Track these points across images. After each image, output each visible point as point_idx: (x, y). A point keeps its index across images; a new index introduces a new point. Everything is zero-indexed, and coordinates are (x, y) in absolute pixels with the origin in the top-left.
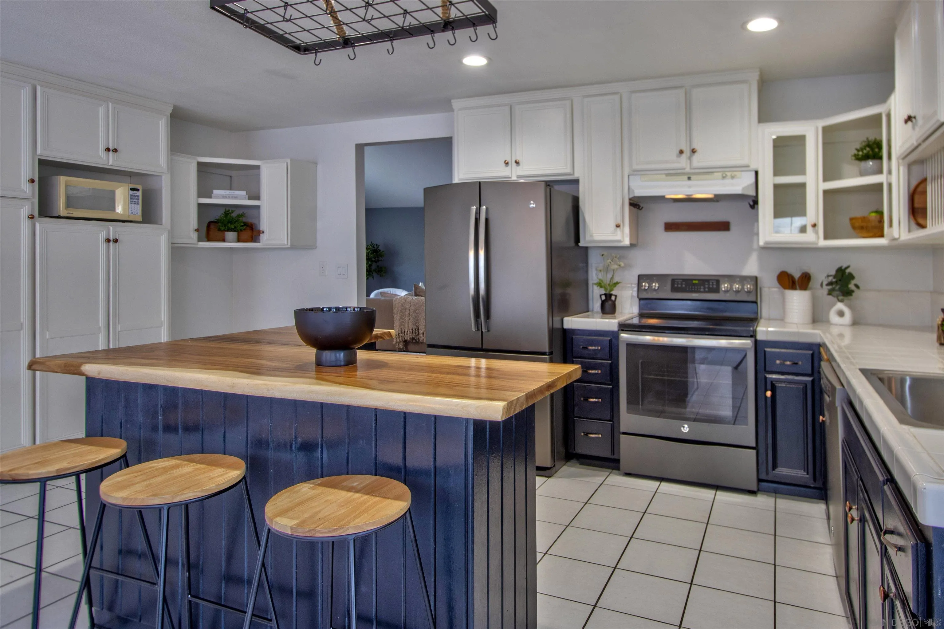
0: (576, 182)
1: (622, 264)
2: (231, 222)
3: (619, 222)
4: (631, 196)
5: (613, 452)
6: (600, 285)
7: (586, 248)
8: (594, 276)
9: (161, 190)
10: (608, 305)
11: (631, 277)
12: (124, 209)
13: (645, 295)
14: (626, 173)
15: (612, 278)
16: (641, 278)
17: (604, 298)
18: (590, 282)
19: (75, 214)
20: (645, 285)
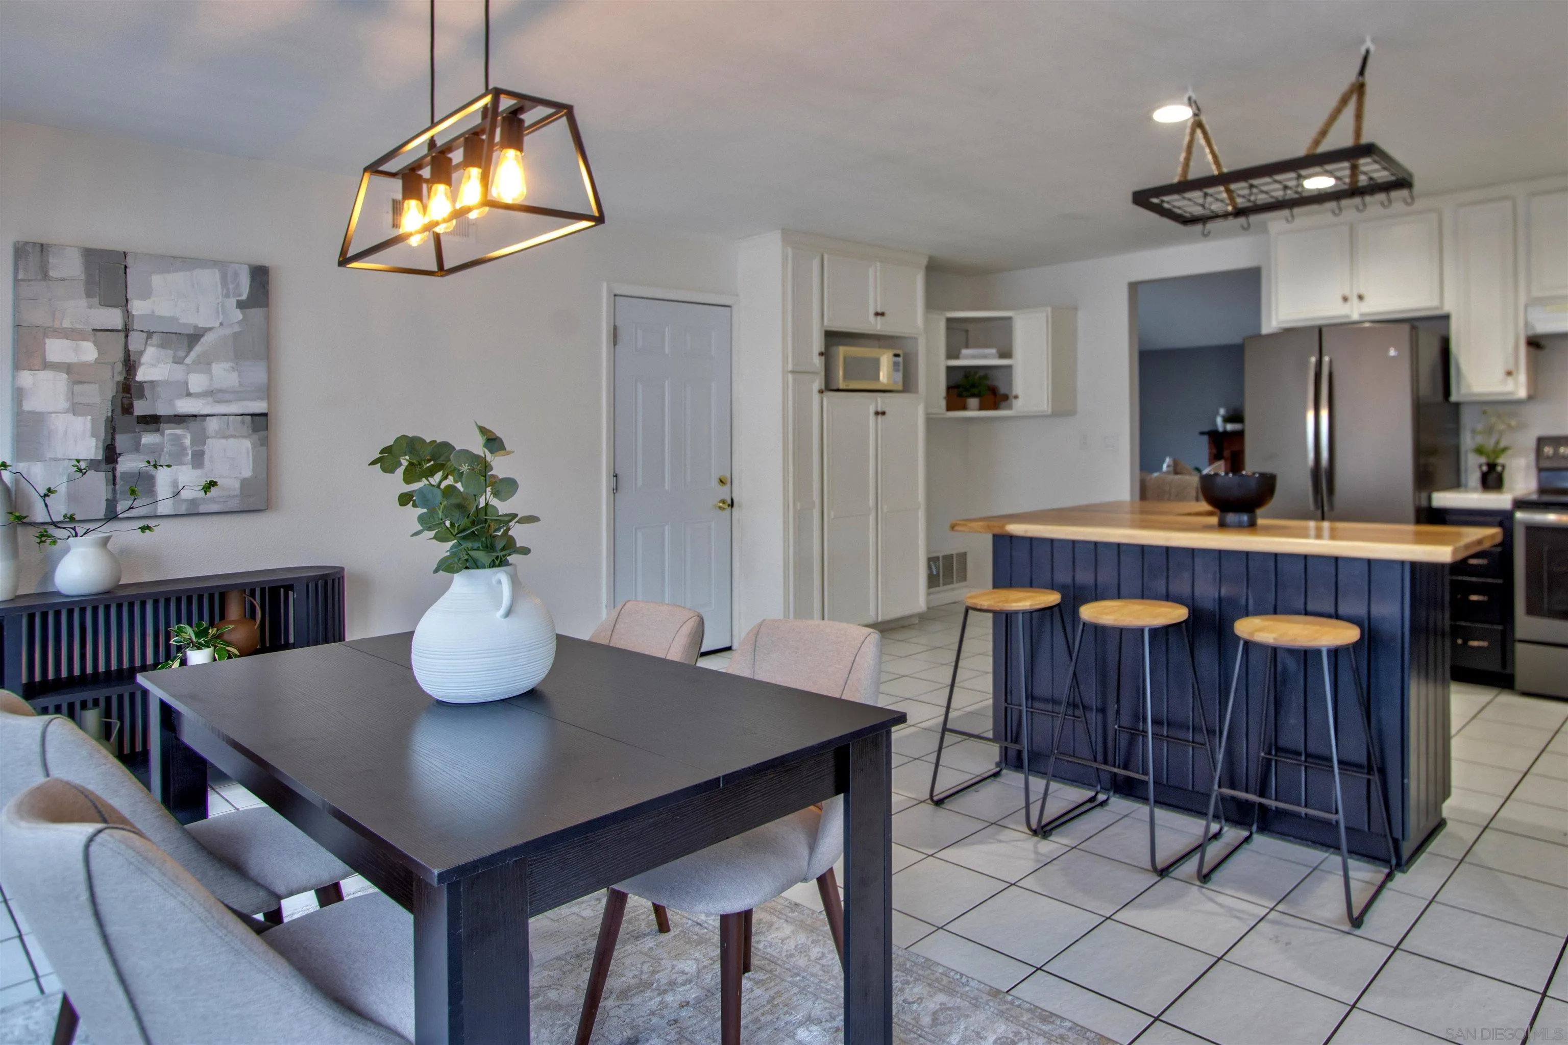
0: (1446, 318)
1: (1513, 423)
2: (973, 386)
3: (1511, 367)
4: (1530, 333)
5: (1504, 664)
6: (1479, 451)
7: (1457, 405)
8: (1468, 441)
9: (916, 354)
10: (1492, 478)
11: (1528, 440)
12: (888, 378)
13: (1546, 464)
14: (1522, 300)
15: (1497, 443)
16: (1542, 442)
17: (1485, 468)
18: (1463, 449)
19: (852, 387)
20: (1548, 450)
